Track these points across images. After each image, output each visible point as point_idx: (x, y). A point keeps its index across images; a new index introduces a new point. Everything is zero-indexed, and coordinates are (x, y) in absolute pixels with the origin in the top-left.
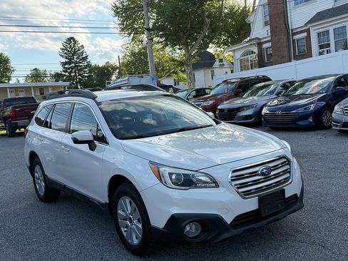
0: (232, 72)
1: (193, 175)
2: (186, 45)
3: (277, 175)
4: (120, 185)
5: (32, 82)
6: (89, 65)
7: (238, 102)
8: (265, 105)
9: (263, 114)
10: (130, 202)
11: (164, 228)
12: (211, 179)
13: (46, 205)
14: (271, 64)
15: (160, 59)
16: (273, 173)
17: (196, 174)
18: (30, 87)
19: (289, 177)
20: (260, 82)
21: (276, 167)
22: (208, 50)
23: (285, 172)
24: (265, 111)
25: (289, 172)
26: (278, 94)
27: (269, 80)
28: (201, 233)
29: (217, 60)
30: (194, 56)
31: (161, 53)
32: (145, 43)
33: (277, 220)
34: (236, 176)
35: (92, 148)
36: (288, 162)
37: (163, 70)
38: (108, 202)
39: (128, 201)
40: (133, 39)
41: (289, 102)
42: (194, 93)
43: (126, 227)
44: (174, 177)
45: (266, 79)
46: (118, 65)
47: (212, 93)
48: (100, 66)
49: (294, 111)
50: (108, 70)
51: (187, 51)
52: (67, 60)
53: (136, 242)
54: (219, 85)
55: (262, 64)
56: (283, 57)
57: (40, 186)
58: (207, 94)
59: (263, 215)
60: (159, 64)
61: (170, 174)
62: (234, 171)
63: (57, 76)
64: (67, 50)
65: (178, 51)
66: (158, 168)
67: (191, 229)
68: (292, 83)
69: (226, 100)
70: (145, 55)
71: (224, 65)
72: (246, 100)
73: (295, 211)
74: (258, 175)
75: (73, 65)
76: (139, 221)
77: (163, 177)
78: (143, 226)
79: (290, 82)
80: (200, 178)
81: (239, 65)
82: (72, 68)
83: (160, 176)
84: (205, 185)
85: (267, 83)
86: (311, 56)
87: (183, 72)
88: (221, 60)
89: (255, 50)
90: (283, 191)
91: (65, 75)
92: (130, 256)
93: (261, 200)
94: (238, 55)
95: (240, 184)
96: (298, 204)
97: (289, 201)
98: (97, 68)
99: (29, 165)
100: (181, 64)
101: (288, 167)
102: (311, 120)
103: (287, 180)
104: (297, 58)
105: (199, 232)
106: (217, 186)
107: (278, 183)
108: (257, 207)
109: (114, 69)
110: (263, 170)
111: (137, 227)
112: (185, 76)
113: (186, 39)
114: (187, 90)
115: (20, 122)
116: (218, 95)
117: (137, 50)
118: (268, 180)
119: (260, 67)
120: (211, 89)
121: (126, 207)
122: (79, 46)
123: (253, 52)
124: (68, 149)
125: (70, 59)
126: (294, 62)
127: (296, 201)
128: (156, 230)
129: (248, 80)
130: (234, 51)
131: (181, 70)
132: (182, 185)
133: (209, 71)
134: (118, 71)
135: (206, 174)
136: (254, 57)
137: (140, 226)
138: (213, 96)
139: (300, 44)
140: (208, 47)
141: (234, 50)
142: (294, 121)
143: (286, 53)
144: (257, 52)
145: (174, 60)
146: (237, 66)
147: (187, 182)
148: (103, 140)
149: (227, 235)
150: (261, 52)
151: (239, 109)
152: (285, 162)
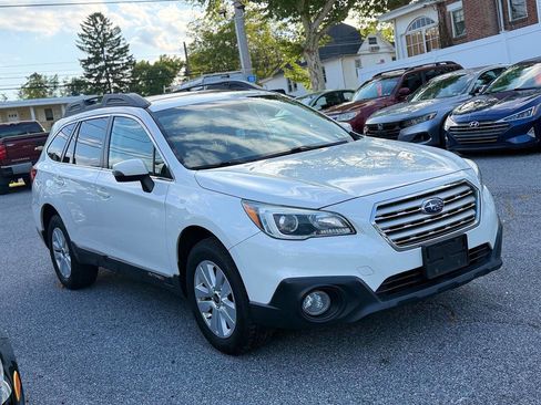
0: (394, 59)
1: (314, 217)
2: (306, 14)
3: (454, 213)
4: (197, 243)
6: (131, 63)
7: (402, 111)
8: (450, 113)
9: (446, 128)
10: (215, 269)
11: (269, 304)
12: (343, 222)
13: (75, 292)
14: (464, 40)
15: (260, 45)
16: (445, 209)
17: (320, 215)
18: (28, 108)
19: (475, 216)
20: (442, 73)
21: (451, 200)
22: (347, 21)
23: (467, 208)
24: (450, 123)
25: (475, 208)
26: (473, 93)
27: (459, 68)
28: (329, 309)
29: (366, 40)
30: (321, 35)
31: (262, 32)
32: (230, 15)
33: (457, 285)
34: (383, 216)
35: (147, 187)
36: (473, 192)
37: (266, 65)
38: (178, 273)
39: (210, 267)
40: (208, 10)
41: (493, 103)
42: (323, 101)
43: (210, 311)
44: (282, 221)
45: (455, 67)
46: (183, 59)
47: (356, 98)
48: (152, 63)
49: (502, 121)
50: (164, 71)
51: (309, 25)
52: (91, 56)
53: (227, 332)
54: (367, 82)
55: (446, 41)
56: (485, 26)
57: (64, 263)
58: (347, 101)
59: (431, 276)
60: (258, 54)
61: (277, 217)
62: (380, 208)
63: (76, 86)
64: (91, 37)
65: (291, 26)
66: (257, 210)
67: (314, 303)
68: (499, 71)
70: (232, 37)
71: (378, 48)
72: (418, 104)
73: (487, 272)
74: (420, 212)
75: (103, 63)
76: (230, 298)
77: (265, 222)
78: (237, 306)
79: (494, 70)
80: (325, 221)
81: (405, 47)
82: (101, 69)
83: (260, 224)
84: (332, 231)
85: (455, 73)
86: (537, 22)
87: (304, 65)
88: (372, 41)
89: (434, 15)
90: (464, 238)
91: (90, 83)
92: (219, 356)
93: (426, 252)
94: (403, 27)
95: (391, 228)
96: (493, 260)
97: (476, 255)
98: (145, 66)
99: (41, 229)
100: (298, 50)
101: (471, 199)
102: (533, 135)
103: (470, 220)
104: (510, 26)
105: (327, 306)
106: (353, 232)
107: (456, 226)
108: (421, 265)
109: (176, 66)
110: (428, 204)
111: (228, 308)
112: (306, 72)
113: (306, 3)
114: (311, 96)
115: (17, 168)
116: (365, 101)
117: (215, 30)
118: (438, 221)
119: (443, 46)
120: (353, 92)
121: (208, 276)
122: (112, 27)
123: (430, 21)
124: (107, 194)
125: (97, 54)
126: (504, 34)
127: (486, 258)
128: (259, 307)
129: (419, 72)
130: (394, 21)
131: (298, 62)
132: (296, 233)
133: (350, 62)
134: (183, 69)
135: (335, 215)
136: (432, 29)
137: (233, 305)
138: (357, 103)
139: (515, 2)
140: (346, 16)
141: (395, 19)
142: (503, 138)
143: (489, 20)
144: (436, 20)
145: (284, 43)
146: (402, 47)
147: (304, 228)
148: (166, 173)
150: (444, 20)
151: (403, 124)
152: (467, 192)
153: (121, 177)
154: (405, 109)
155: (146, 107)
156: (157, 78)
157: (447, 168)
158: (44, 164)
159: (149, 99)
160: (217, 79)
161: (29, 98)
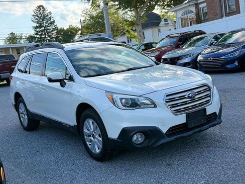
0: (175, 29)
1: (138, 100)
2: (136, 8)
3: (200, 98)
4: (85, 111)
5: (10, 43)
6: (56, 28)
7: (178, 52)
8: (200, 54)
9: (198, 60)
10: (93, 123)
11: (117, 139)
12: (151, 102)
13: (29, 133)
14: (207, 20)
15: (115, 21)
16: (197, 97)
17: (140, 99)
18: (9, 48)
19: (210, 100)
20: (197, 35)
21: (199, 93)
22: (155, 11)
23: (207, 96)
24: (200, 58)
25: (210, 96)
26: (211, 45)
27: (204, 33)
28: (144, 141)
29: (163, 20)
30: (142, 17)
31: (116, 15)
32: (101, 7)
33: (201, 131)
34: (169, 99)
35: (63, 85)
36: (209, 89)
37: (117, 30)
38: (76, 124)
39: (91, 122)
40: (92, 5)
41: (219, 49)
42: (143, 47)
43: (91, 142)
44: (123, 101)
45: (201, 33)
46: (80, 27)
47: (158, 46)
48: (65, 29)
49: (223, 57)
50: (71, 32)
51: (137, 13)
52: (38, 25)
53: (98, 151)
54: (163, 39)
55: (199, 21)
56: (216, 15)
57: (24, 119)
58: (154, 47)
59: (190, 127)
60: (114, 26)
61: (121, 99)
62: (167, 96)
63: (31, 39)
64: (38, 16)
65: (129, 13)
66: (112, 96)
67: (137, 138)
68: (222, 35)
69: (169, 51)
70: (102, 17)
71: (168, 24)
72: (186, 49)
73: (215, 125)
74: (186, 98)
75: (43, 28)
76: (99, 135)
77: (116, 102)
78: (103, 139)
79: (220, 35)
80: (143, 101)
81: (180, 23)
82: (42, 31)
83: (114, 102)
84: (146, 106)
85: (203, 36)
86: (240, 13)
87: (135, 31)
88: (166, 20)
89: (194, 9)
90: (205, 110)
91: (37, 37)
92: (94, 162)
93: (188, 116)
94: (180, 14)
95: (172, 105)
96: (218, 120)
97: (210, 118)
98: (62, 30)
99: (14, 103)
100: (132, 24)
101: (208, 92)
102: (237, 64)
103: (208, 102)
104: (228, 15)
105: (143, 140)
106: (155, 106)
107: (201, 104)
108: (186, 122)
109: (76, 30)
110: (189, 94)
111: (99, 140)
112: (136, 34)
113: (136, 2)
114: (137, 45)
115: (3, 75)
116: (162, 47)
117: (94, 14)
118: (193, 102)
119: (198, 23)
120: (157, 43)
121: (90, 126)
122: (47, 12)
123: (192, 12)
124: (44, 88)
125: (40, 24)
126: (225, 18)
127: (214, 119)
128: (112, 140)
129: (186, 35)
131: (132, 30)
132: (130, 106)
133: (156, 30)
134: (80, 32)
135: (147, 99)
136: (193, 16)
137: (101, 139)
138: (158, 48)
139: (230, 4)
140: (154, 9)
141: (176, 11)
142: (223, 65)
143: (218, 12)
144: (195, 11)
145: (126, 21)
146: (179, 23)
147: (133, 104)
148: (71, 79)
149: (163, 141)
150: (198, 11)
151: (179, 58)
152: (206, 89)
153: (50, 80)
154: (180, 52)
155: (62, 48)
156: (68, 35)
157: (198, 78)
158: (16, 74)
159: (64, 45)
160: (95, 36)
161: (9, 44)
